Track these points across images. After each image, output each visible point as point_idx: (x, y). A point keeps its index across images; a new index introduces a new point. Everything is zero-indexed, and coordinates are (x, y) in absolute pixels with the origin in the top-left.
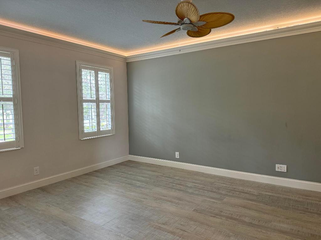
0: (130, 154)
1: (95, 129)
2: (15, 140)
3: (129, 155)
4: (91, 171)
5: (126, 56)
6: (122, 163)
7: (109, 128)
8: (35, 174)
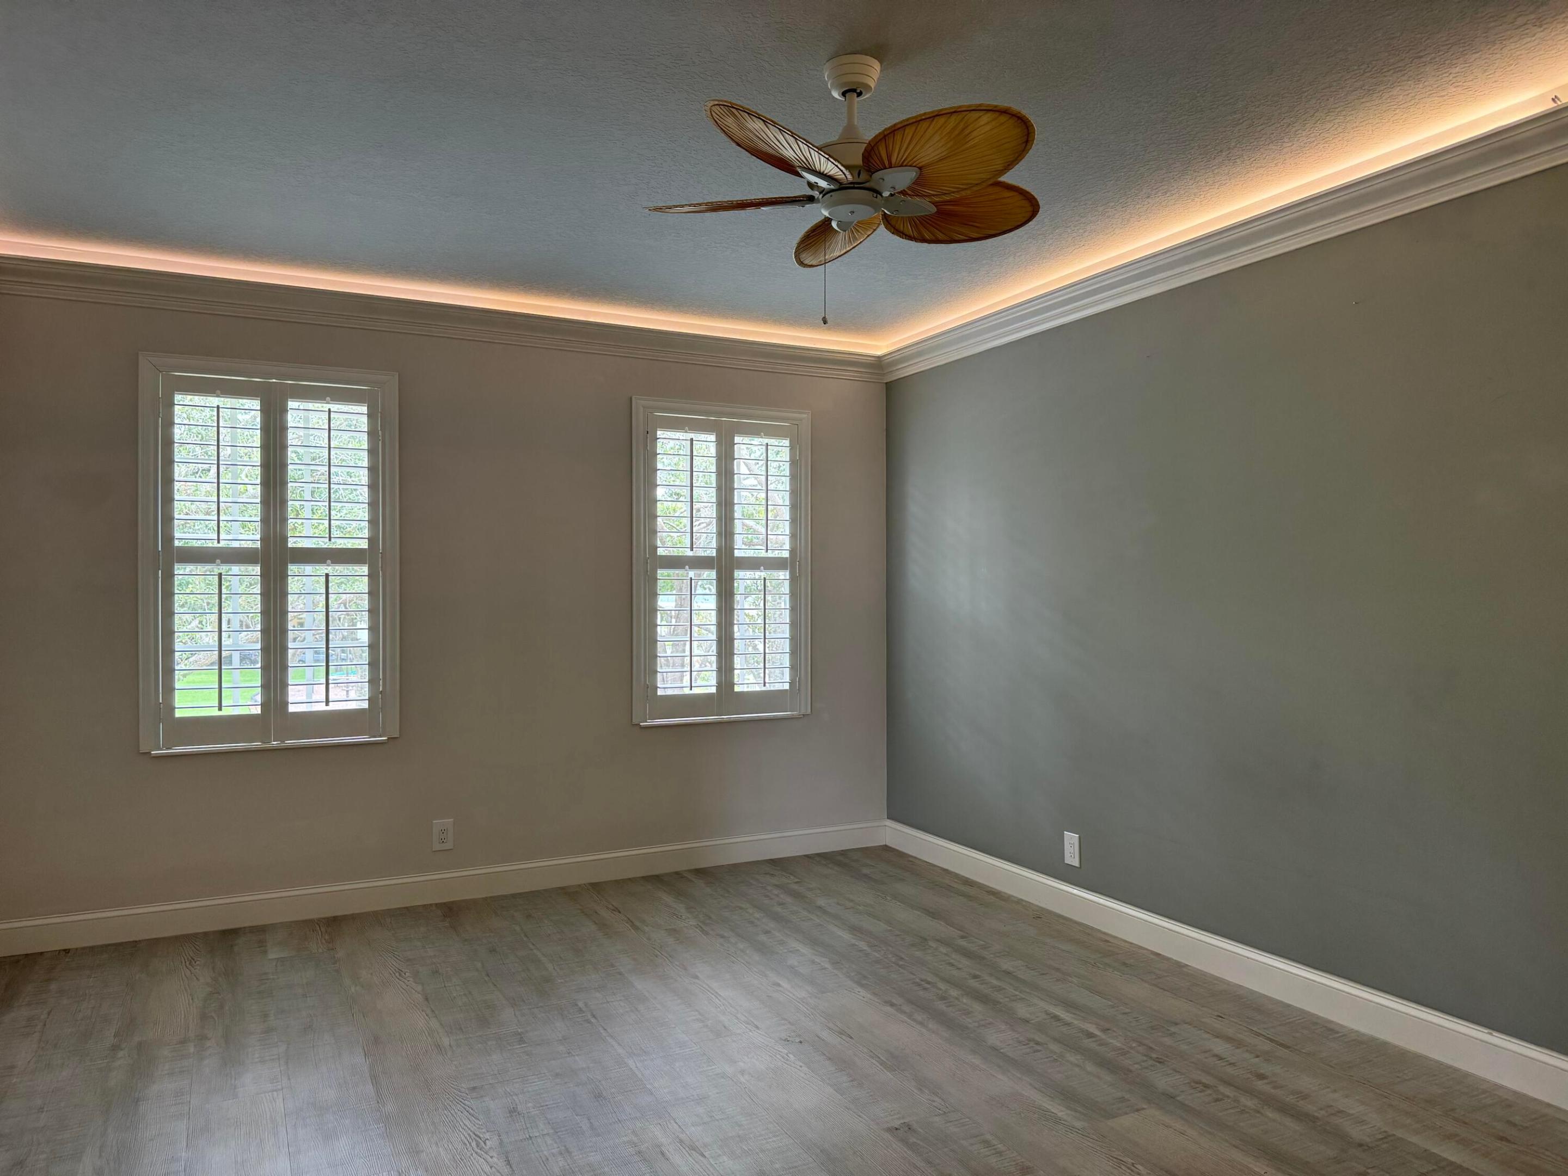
0: (890, 817)
1: (707, 684)
2: (365, 705)
3: (889, 823)
4: (682, 867)
5: (879, 353)
6: (843, 853)
7: (780, 680)
8: (437, 847)
